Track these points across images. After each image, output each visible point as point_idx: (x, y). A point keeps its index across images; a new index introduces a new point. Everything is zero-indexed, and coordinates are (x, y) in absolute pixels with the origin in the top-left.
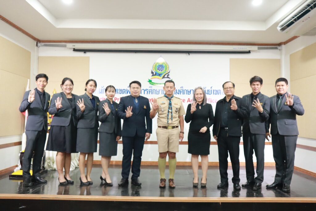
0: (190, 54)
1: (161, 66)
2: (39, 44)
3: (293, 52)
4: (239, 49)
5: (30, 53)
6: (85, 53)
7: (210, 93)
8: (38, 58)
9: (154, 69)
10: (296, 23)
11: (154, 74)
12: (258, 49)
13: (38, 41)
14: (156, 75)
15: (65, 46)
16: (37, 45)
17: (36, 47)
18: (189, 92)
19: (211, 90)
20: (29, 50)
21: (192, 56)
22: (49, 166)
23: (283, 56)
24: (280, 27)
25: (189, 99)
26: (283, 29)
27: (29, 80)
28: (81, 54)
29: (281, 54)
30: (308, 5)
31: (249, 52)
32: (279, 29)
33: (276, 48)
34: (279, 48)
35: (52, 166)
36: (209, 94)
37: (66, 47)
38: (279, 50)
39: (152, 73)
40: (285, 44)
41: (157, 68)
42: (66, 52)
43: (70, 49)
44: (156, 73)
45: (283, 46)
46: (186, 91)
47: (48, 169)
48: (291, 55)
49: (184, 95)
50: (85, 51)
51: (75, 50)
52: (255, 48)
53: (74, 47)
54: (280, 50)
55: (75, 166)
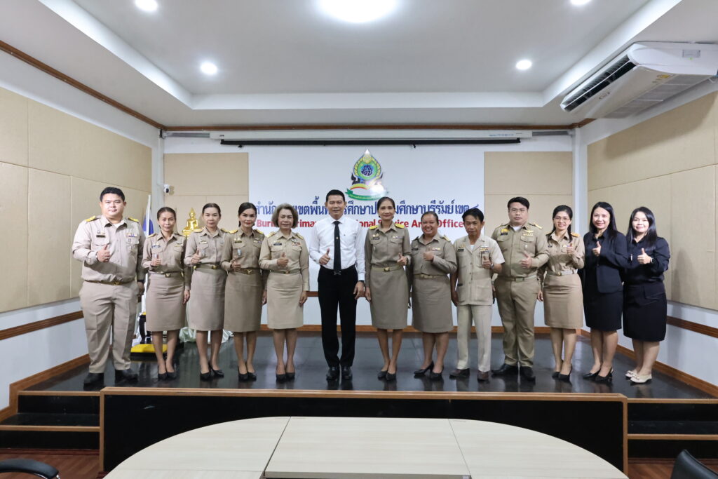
0: (416, 146)
1: (368, 166)
2: (164, 134)
3: (594, 141)
4: (499, 137)
5: (150, 149)
6: (240, 146)
7: (450, 211)
8: (164, 156)
9: (356, 171)
10: (589, 100)
11: (357, 180)
12: (533, 135)
13: (163, 129)
14: (359, 182)
15: (207, 136)
16: (161, 136)
17: (159, 139)
18: (414, 210)
19: (452, 206)
20: (150, 146)
21: (420, 148)
22: (187, 336)
23: (577, 148)
24: (564, 104)
25: (415, 221)
26: (570, 108)
27: (149, 196)
28: (234, 149)
29: (573, 144)
30: (607, 74)
31: (517, 141)
32: (563, 106)
33: (565, 133)
34: (570, 132)
35: (191, 336)
36: (449, 213)
37: (209, 137)
38: (570, 137)
39: (353, 178)
40: (579, 127)
41: (360, 170)
42: (209, 146)
43: (216, 140)
44: (359, 179)
45: (577, 130)
46: (410, 208)
47: (185, 341)
48: (589, 147)
49: (406, 215)
50: (241, 143)
51: (224, 142)
52: (528, 133)
53: (223, 138)
54: (572, 136)
55: (228, 336)
